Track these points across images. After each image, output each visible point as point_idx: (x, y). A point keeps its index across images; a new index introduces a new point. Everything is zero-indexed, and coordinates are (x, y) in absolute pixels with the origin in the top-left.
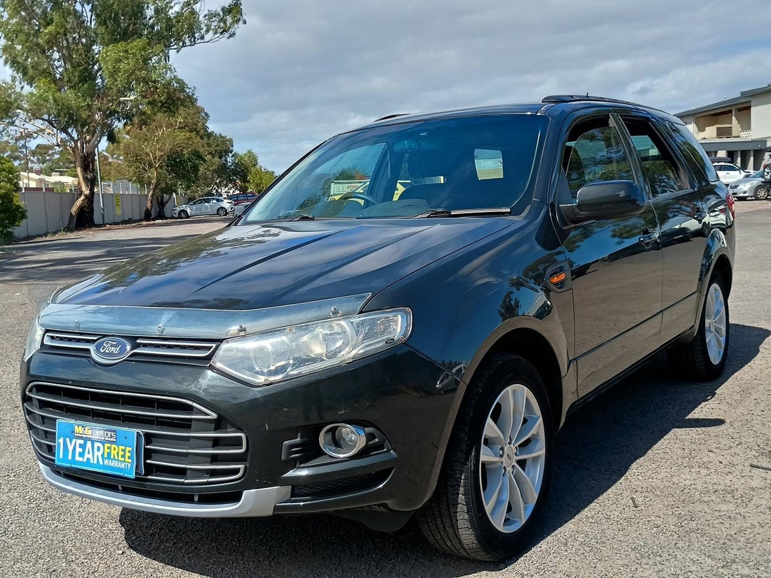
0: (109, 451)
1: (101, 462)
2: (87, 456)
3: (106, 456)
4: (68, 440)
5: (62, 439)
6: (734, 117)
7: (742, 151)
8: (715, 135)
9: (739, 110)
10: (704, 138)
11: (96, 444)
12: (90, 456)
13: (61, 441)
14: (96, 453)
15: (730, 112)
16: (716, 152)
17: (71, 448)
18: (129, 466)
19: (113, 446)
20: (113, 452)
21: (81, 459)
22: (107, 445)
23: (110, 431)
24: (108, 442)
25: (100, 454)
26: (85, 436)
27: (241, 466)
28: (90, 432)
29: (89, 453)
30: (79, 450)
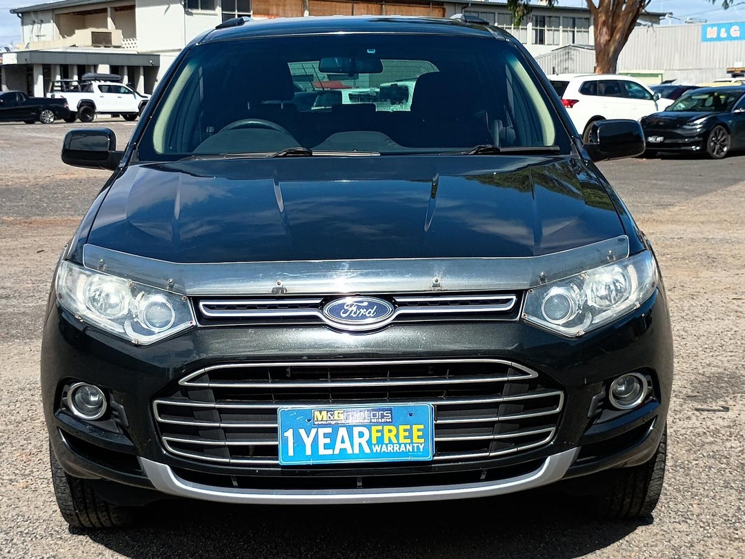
0: (379, 434)
1: (367, 450)
2: (339, 446)
3: (374, 441)
4: (302, 432)
5: (291, 431)
6: (109, 20)
7: (128, 67)
8: (90, 42)
9: (116, 9)
10: (74, 46)
11: (356, 430)
12: (347, 445)
13: (289, 434)
14: (357, 440)
15: (105, 10)
16: (96, 67)
17: (308, 441)
18: (421, 447)
19: (386, 428)
20: (386, 435)
21: (330, 452)
22: (374, 429)
23: (379, 410)
24: (377, 424)
25: (364, 441)
26: (333, 423)
27: (553, 429)
28: (342, 417)
29: (343, 441)
30: (322, 441)
